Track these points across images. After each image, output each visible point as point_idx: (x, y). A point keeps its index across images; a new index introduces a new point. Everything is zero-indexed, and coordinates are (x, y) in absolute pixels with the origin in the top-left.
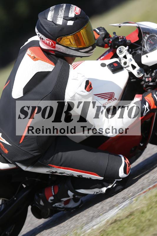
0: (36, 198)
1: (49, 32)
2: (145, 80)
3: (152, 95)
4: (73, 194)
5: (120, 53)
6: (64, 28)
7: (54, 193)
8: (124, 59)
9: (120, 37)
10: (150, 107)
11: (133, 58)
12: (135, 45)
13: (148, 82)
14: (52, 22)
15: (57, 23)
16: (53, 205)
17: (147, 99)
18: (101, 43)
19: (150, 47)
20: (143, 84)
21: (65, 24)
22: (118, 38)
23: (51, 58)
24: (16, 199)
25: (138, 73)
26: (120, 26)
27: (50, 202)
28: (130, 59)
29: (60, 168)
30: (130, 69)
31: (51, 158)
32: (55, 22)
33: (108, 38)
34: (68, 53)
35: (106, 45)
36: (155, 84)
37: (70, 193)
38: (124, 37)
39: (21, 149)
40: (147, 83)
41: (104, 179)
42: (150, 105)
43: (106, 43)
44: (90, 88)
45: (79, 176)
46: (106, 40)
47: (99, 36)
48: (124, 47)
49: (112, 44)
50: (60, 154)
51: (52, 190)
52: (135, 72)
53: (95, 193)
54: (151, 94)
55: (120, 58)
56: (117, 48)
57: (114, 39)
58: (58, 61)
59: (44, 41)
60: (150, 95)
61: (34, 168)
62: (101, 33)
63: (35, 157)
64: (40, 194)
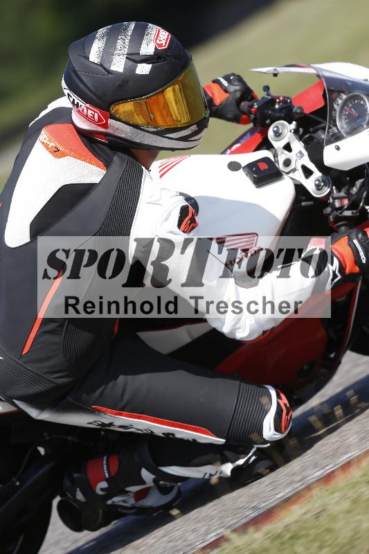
0: (67, 483)
1: (94, 90)
2: (332, 205)
3: (350, 240)
4: (153, 476)
5: (277, 139)
6: (127, 81)
7: (109, 475)
8: (286, 152)
9: (279, 98)
10: (342, 268)
11: (306, 149)
12: (313, 119)
13: (341, 208)
14: (101, 65)
15: (112, 69)
16: (107, 500)
17: (336, 250)
18: (231, 112)
19: (348, 123)
20: (329, 214)
21: (130, 71)
22: (272, 101)
23: (98, 150)
24: (19, 485)
25: (318, 187)
26: (276, 72)
27: (100, 493)
28: (300, 152)
29: (120, 415)
30: (299, 176)
31: (100, 390)
32: (106, 66)
33: (250, 101)
34: (138, 141)
35: (244, 116)
36: (358, 214)
37: (146, 475)
38: (288, 98)
39: (28, 369)
40: (337, 211)
41: (226, 442)
42: (344, 264)
43: (244, 113)
44: (190, 224)
45: (167, 435)
46: (244, 105)
47: (228, 95)
48: (286, 123)
49: (258, 115)
50: (121, 378)
51: (105, 466)
52: (310, 185)
53: (207, 477)
54: (347, 237)
55: (276, 150)
56: (269, 126)
57: (262, 103)
58: (115, 158)
59: (81, 110)
60: (345, 240)
61: (57, 414)
62: (232, 89)
63: (59, 387)
64: (75, 475)
